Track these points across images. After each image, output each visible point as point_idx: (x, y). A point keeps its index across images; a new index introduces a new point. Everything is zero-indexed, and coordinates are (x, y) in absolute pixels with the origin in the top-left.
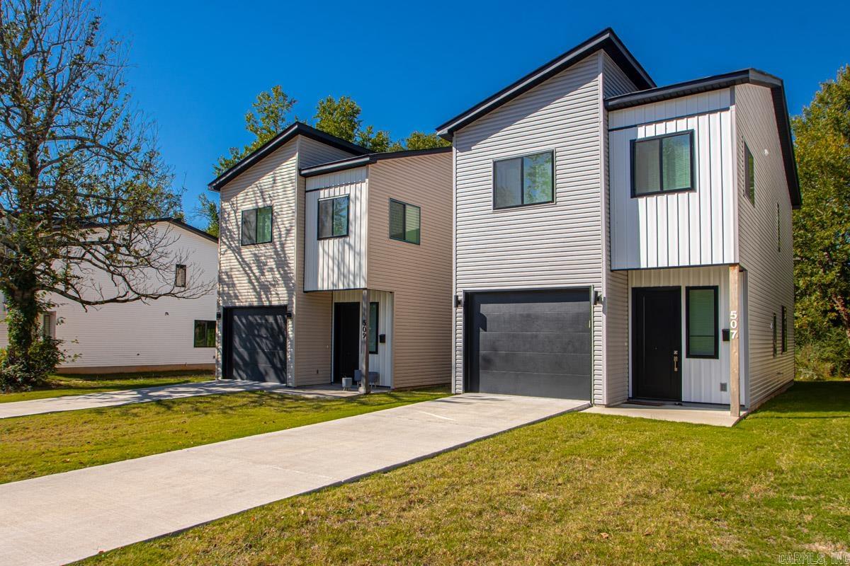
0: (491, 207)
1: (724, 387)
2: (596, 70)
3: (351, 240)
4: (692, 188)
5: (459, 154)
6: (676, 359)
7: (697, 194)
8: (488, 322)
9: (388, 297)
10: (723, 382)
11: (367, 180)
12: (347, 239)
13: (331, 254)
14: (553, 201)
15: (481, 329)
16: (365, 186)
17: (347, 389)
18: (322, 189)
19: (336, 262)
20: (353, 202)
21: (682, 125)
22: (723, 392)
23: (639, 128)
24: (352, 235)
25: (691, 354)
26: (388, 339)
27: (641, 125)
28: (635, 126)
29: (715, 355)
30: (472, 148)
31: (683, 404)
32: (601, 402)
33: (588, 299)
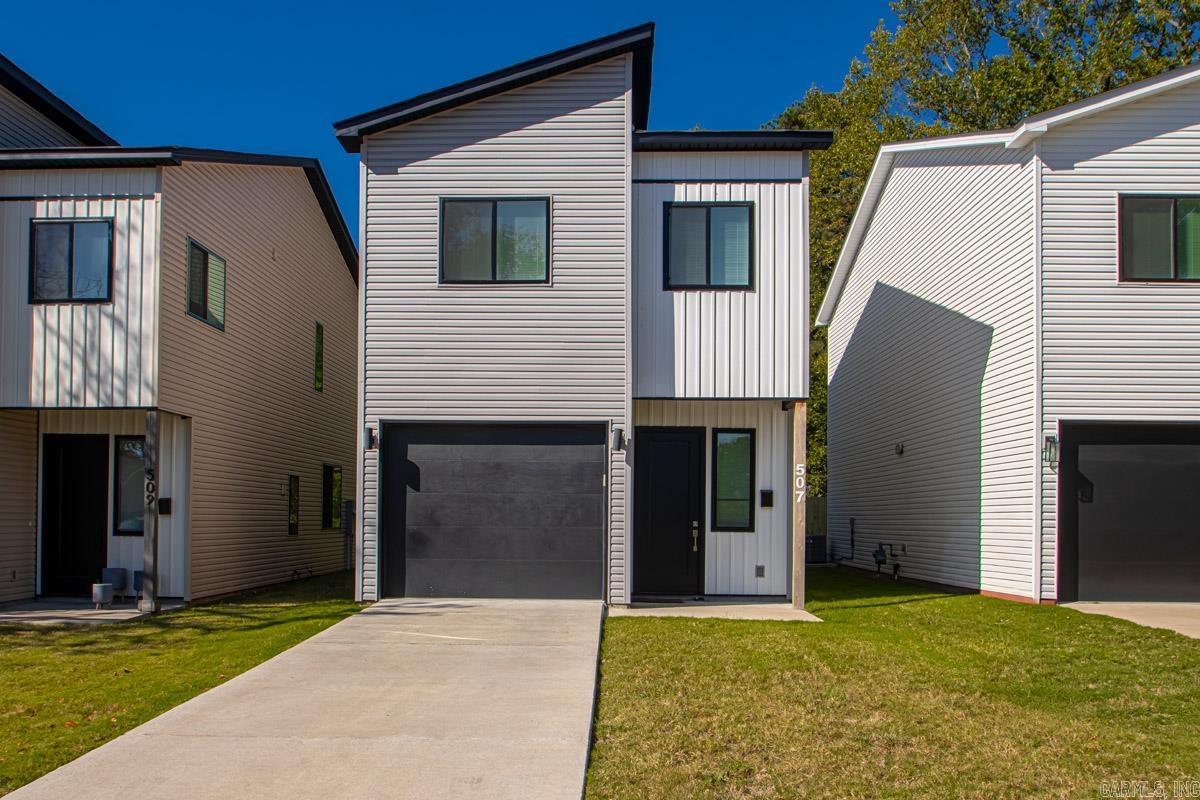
0: (436, 278)
1: (760, 571)
2: (621, 83)
3: (118, 308)
4: (750, 287)
5: (372, 176)
6: (695, 533)
7: (756, 295)
8: (422, 477)
9: (178, 429)
10: (759, 564)
11: (158, 196)
12: (108, 308)
13: (65, 332)
14: (547, 281)
15: (408, 488)
16: (153, 208)
17: (103, 606)
18: (41, 199)
19: (79, 350)
20: (122, 234)
21: (738, 193)
22: (759, 578)
23: (677, 186)
24: (120, 301)
25: (718, 525)
26: (178, 507)
27: (680, 182)
28: (673, 182)
29: (751, 528)
30: (400, 170)
31: (705, 598)
32: (622, 600)
33: (604, 440)
